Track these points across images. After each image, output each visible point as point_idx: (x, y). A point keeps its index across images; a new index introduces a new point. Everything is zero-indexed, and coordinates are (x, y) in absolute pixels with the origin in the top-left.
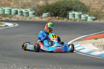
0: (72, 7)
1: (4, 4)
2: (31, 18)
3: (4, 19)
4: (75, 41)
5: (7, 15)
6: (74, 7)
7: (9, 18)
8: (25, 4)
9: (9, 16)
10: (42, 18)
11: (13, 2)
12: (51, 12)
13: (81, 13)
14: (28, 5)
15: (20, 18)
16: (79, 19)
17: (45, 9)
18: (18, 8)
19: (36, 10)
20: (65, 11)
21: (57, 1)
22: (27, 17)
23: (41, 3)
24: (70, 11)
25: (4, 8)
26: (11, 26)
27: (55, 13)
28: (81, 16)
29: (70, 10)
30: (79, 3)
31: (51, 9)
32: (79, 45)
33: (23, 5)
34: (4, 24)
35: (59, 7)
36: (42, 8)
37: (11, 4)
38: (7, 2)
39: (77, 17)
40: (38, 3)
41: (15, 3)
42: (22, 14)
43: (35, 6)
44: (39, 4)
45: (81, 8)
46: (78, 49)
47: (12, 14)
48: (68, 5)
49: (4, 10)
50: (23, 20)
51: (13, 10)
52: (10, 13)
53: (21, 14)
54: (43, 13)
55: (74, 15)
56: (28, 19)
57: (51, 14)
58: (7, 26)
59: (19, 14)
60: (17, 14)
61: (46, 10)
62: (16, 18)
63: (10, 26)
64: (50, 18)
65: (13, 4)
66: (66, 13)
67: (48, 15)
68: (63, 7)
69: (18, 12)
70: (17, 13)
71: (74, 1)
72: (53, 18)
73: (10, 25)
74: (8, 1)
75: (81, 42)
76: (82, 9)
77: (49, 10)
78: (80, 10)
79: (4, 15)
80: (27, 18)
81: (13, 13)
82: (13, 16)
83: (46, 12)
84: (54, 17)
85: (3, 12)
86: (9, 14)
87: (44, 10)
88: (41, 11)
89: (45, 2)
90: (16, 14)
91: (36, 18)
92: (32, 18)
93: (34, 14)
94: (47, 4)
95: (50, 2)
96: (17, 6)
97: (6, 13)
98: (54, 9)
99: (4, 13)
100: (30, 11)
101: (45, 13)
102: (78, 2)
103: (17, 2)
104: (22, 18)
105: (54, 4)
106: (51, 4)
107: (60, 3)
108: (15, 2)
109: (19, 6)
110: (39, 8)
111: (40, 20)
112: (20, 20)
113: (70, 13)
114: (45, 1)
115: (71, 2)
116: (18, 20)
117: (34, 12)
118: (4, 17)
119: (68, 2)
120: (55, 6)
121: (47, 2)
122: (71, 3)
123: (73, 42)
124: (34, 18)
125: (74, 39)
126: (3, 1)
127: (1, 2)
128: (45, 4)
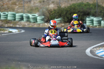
0: (89, 11)
1: (7, 9)
2: (39, 24)
3: (6, 26)
4: (96, 47)
5: (11, 21)
6: (93, 11)
7: (13, 24)
8: (32, 8)
9: (12, 23)
11: (17, 6)
12: (64, 17)
13: (101, 19)
16: (98, 25)
17: (56, 14)
18: (24, 13)
19: (45, 15)
20: (81, 16)
21: (71, 5)
22: (35, 23)
23: (52, 6)
24: (88, 16)
25: (7, 13)
27: (69, 18)
28: (101, 22)
30: (99, 6)
31: (64, 14)
32: (102, 50)
33: (30, 8)
35: (74, 11)
36: (53, 12)
37: (15, 9)
38: (10, 6)
39: (95, 23)
40: (48, 6)
41: (20, 7)
42: (29, 20)
44: (49, 7)
45: (101, 12)
46: (101, 55)
47: (17, 20)
48: (85, 9)
49: (7, 15)
50: (30, 27)
51: (17, 15)
52: (14, 18)
53: (27, 20)
54: (54, 18)
55: (92, 21)
56: (35, 26)
57: (63, 19)
58: (11, 32)
59: (25, 19)
60: (23, 20)
61: (58, 14)
62: (21, 24)
63: (14, 32)
64: (63, 24)
65: (17, 8)
66: (83, 19)
67: (61, 21)
68: (79, 12)
70: (22, 18)
71: (92, 4)
72: (67, 25)
74: (11, 5)
75: (103, 48)
76: (102, 14)
77: (62, 14)
78: (99, 15)
79: (7, 22)
80: (35, 24)
81: (18, 18)
82: (18, 22)
83: (57, 17)
84: (67, 24)
85: (5, 18)
86: (12, 20)
87: (56, 15)
88: (52, 16)
89: (57, 6)
90: (21, 20)
91: (45, 25)
92: (41, 24)
94: (59, 7)
95: (63, 6)
96: (23, 10)
97: (9, 18)
98: (68, 14)
99: (7, 19)
100: (38, 16)
101: (57, 18)
102: (97, 5)
103: (23, 5)
104: (29, 24)
105: (68, 7)
106: (64, 7)
107: (76, 7)
109: (25, 11)
110: (50, 12)
112: (26, 26)
113: (87, 19)
114: (57, 4)
115: (88, 5)
116: (23, 27)
117: (43, 17)
118: (6, 23)
119: (85, 5)
120: (69, 10)
121: (60, 5)
122: (88, 7)
123: (93, 48)
124: (44, 25)
125: (95, 45)
126: (5, 4)
127: (3, 5)
128: (57, 8)
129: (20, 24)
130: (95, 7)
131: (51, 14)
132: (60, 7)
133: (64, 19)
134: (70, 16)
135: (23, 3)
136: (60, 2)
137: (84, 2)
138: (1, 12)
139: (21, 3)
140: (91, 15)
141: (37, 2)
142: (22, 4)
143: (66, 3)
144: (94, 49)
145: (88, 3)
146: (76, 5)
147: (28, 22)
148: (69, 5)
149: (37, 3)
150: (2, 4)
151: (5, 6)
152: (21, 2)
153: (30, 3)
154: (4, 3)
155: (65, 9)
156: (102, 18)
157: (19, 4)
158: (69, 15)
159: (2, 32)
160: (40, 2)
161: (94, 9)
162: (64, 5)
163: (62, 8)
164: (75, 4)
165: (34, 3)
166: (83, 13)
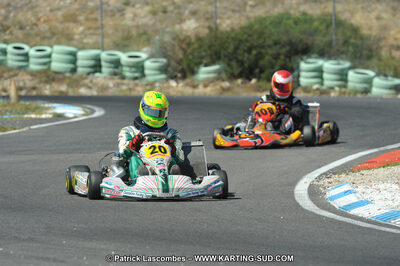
0: (309, 41)
1: (48, 35)
2: (152, 84)
3: (47, 91)
4: (329, 171)
5: (61, 76)
6: (319, 41)
7: (69, 85)
8: (129, 32)
9: (67, 81)
10: (195, 87)
11: (81, 24)
12: (230, 60)
13: (347, 64)
14: (142, 36)
15: (111, 85)
16: (339, 86)
17: (205, 51)
18: (103, 50)
19: (169, 53)
20: (282, 57)
21: (252, 20)
22: (137, 81)
23: (190, 26)
24: (305, 57)
25: (48, 50)
26: (76, 117)
27: (246, 65)
28: (346, 75)
29: (306, 51)
30: (340, 24)
31: (231, 48)
32: (346, 188)
33: (120, 34)
34: (51, 111)
35: (261, 41)
36: (196, 46)
37: (74, 34)
38: (58, 25)
39: (329, 80)
40: (177, 27)
41: (89, 28)
42: (119, 71)
43: (167, 38)
44: (182, 30)
45: (346, 43)
46: (342, 205)
47: (80, 70)
48: (296, 33)
49: (49, 56)
50: (122, 94)
51: (81, 54)
52: (72, 66)
53: (112, 70)
54: (198, 64)
55: (319, 72)
56: (140, 90)
57: (228, 69)
58: (60, 116)
59: (106, 69)
60: (100, 72)
61: (209, 52)
62: (95, 85)
63: (71, 116)
64: (226, 84)
65: (82, 33)
66: (289, 65)
67: (218, 72)
68: (276, 43)
69: (103, 63)
70: (97, 66)
71: (319, 19)
72: (238, 86)
73: (72, 111)
74: (62, 23)
75: (351, 177)
76: (351, 49)
77: (223, 52)
78: (343, 53)
79: (48, 77)
80: (136, 85)
81: (84, 67)
82: (82, 78)
83: (209, 60)
84: (239, 81)
85: (44, 64)
86: (66, 72)
87: (204, 54)
88: (191, 57)
89: (207, 24)
90: (94, 72)
91: (170, 87)
92: (157, 85)
93: (163, 70)
94: (213, 29)
95: (226, 24)
96: (100, 39)
97: (56, 66)
98: (240, 51)
99: (49, 68)
100: (148, 58)
101: (206, 65)
102: (333, 21)
103: (99, 24)
104: (118, 85)
105: (242, 28)
106: (228, 29)
107: (266, 27)
108: (88, 24)
109: (107, 40)
110: (184, 46)
111: (188, 91)
112: (109, 93)
114: (208, 19)
115: (305, 21)
116: (101, 94)
117: (164, 60)
118: (47, 82)
119: (296, 23)
120: (245, 36)
121: (215, 23)
122: (306, 26)
123: (319, 178)
124: (165, 85)
125: (326, 164)
126: (42, 20)
127: (36, 25)
128: (207, 31)
129: (90, 85)
130: (328, 26)
131: (189, 51)
132: (217, 28)
133: (229, 65)
134: (248, 59)
135: (99, 17)
136: (216, 13)
137: (292, 12)
138: (31, 47)
139: (93, 16)
140: (313, 53)
141: (143, 14)
142: (96, 20)
143: (237, 15)
144: (321, 183)
145: (304, 14)
146: (268, 23)
147: (116, 77)
148: (244, 22)
149: (145, 17)
150: (33, 19)
151: (44, 27)
152: (92, 13)
153: (123, 15)
154: (40, 15)
155: (233, 35)
156: (351, 61)
157: (87, 19)
158: (246, 55)
159: (33, 116)
160: (154, 13)
161: (324, 36)
162: (228, 22)
163: (222, 33)
164: (265, 19)
165: (135, 15)
166: (288, 48)
